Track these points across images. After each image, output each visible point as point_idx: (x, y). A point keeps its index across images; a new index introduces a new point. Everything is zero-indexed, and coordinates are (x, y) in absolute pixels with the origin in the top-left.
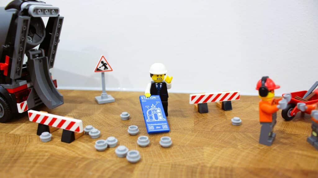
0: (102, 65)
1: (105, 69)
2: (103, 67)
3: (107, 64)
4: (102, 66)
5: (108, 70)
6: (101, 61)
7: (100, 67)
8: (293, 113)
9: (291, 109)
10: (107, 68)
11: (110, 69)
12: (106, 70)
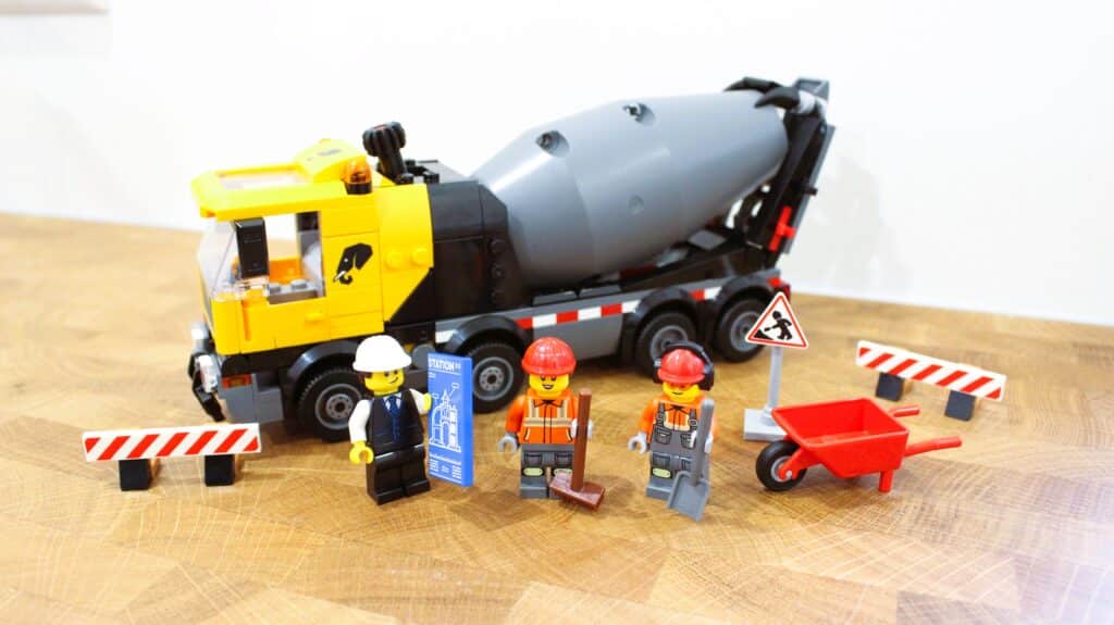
0: (775, 322)
1: (781, 337)
2: (778, 331)
3: (790, 324)
4: (775, 327)
5: (790, 341)
6: (774, 310)
7: (767, 329)
8: (788, 470)
9: (783, 458)
10: (790, 337)
11: (800, 342)
12: (785, 341)
